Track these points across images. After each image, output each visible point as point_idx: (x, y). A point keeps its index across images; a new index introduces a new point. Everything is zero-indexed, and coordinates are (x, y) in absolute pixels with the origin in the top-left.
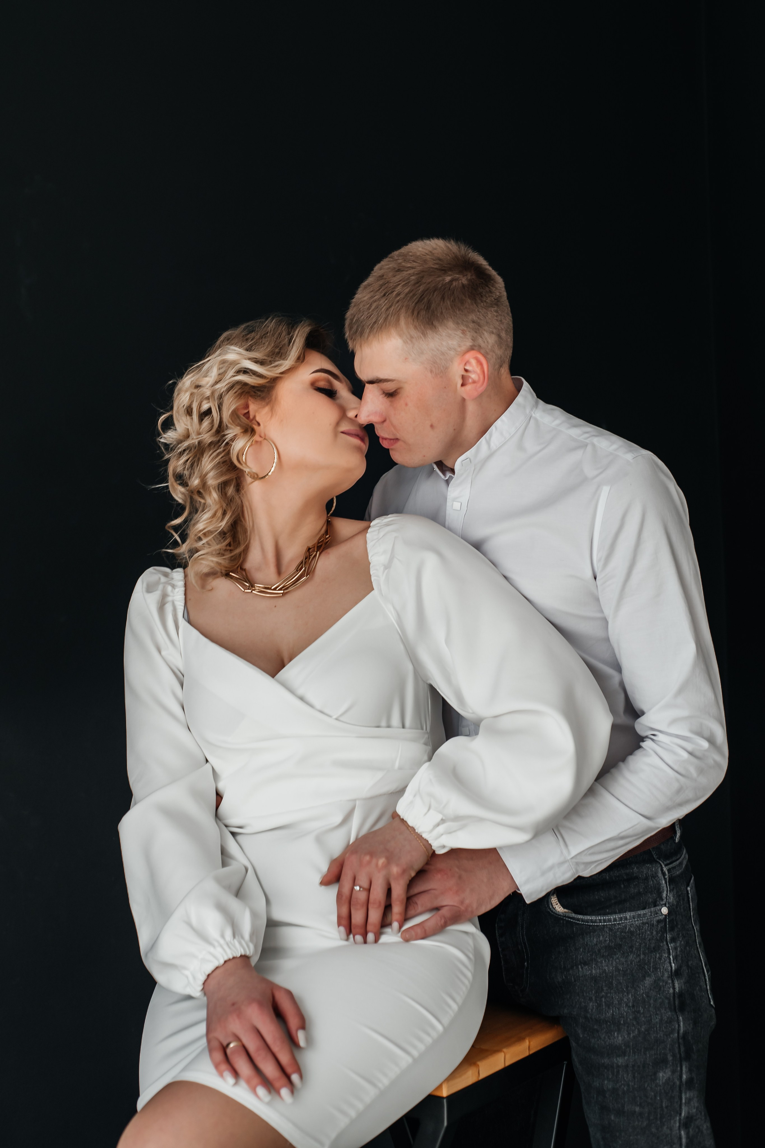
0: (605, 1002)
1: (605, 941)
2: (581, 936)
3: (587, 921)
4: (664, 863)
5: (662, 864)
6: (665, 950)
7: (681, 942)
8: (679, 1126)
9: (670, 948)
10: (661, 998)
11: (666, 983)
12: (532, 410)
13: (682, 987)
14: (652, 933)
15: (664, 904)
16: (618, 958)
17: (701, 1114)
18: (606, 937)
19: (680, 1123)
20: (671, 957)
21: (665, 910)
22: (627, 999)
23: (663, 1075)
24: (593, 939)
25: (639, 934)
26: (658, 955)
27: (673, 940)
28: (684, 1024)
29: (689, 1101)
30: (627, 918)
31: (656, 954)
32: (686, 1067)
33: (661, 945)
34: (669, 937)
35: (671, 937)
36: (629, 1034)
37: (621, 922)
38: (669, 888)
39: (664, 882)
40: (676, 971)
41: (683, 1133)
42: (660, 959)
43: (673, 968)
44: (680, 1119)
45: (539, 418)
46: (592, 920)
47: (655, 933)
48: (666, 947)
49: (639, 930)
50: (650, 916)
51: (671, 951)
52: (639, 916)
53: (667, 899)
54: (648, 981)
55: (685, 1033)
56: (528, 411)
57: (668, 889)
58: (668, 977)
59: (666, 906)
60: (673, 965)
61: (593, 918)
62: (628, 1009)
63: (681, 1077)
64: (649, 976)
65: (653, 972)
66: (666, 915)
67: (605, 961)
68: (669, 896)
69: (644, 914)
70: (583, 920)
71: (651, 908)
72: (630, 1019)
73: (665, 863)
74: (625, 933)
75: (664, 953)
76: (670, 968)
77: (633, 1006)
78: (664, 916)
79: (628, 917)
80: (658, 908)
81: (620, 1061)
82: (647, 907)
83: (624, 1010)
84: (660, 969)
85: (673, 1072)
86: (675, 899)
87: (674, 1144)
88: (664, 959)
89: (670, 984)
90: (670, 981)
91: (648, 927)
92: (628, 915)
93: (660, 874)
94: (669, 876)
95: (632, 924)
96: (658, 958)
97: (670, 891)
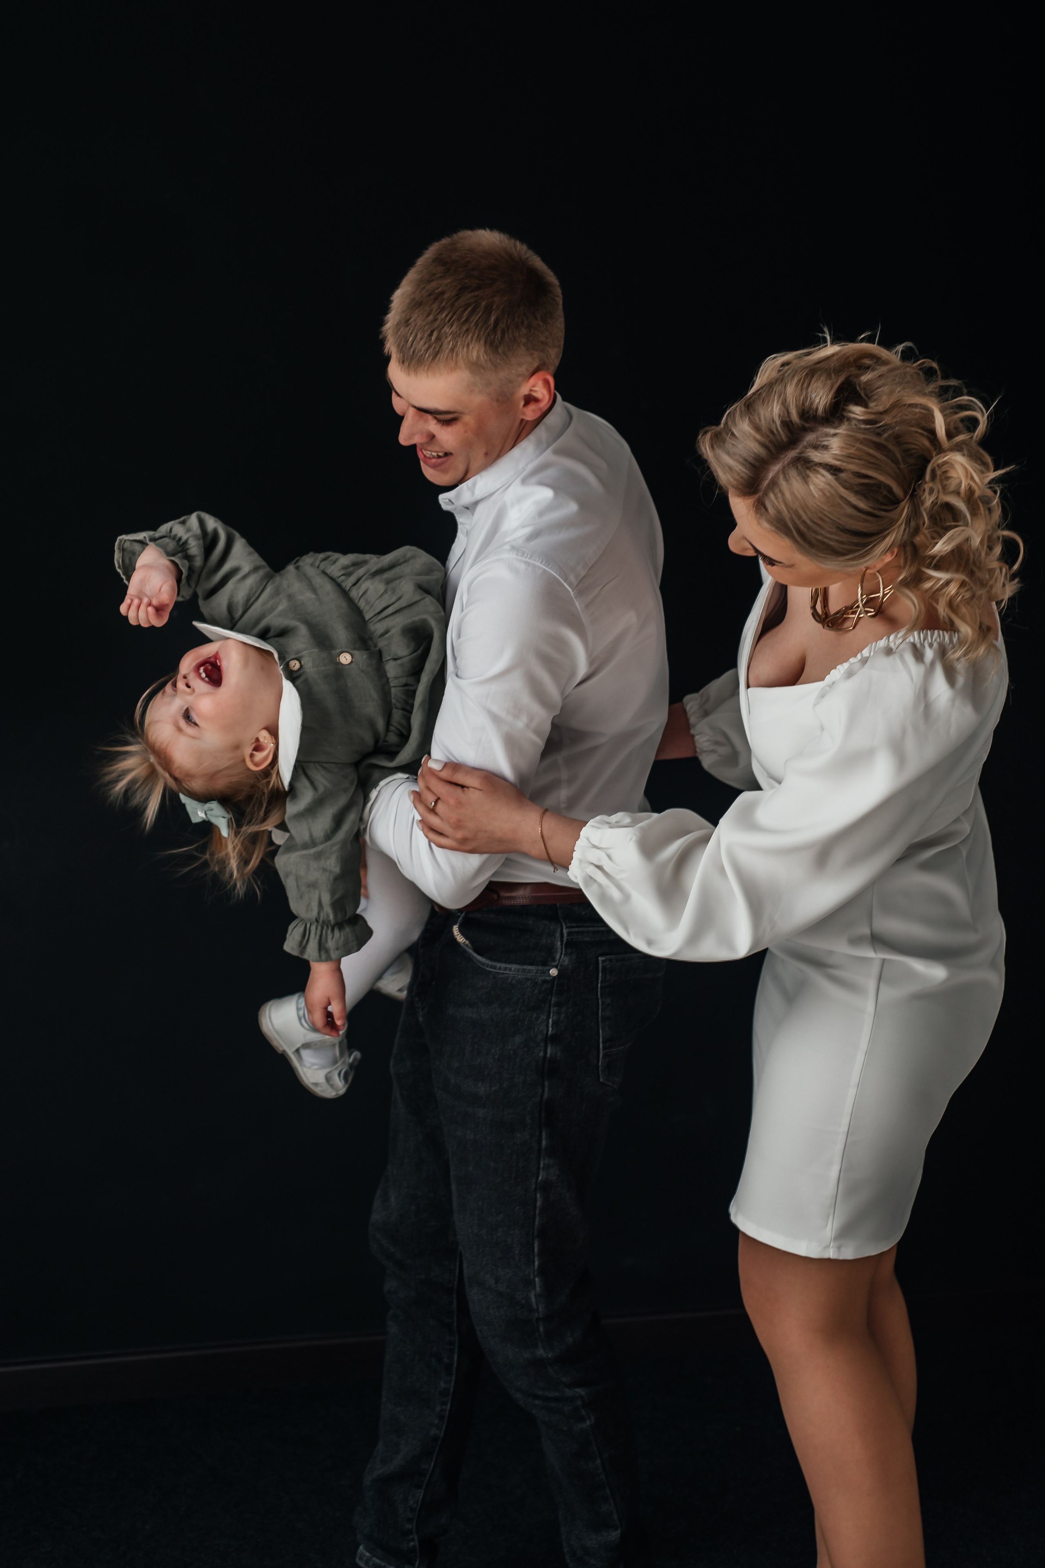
3: (479, 962)
5: (563, 925)
6: (545, 1012)
7: (565, 1008)
8: (535, 1189)
9: (552, 1011)
10: (528, 1059)
11: (539, 1045)
13: (555, 1054)
14: (534, 991)
15: (554, 966)
16: (495, 1008)
18: (489, 984)
19: (536, 1185)
20: (550, 1021)
21: (554, 972)
24: (479, 981)
25: (520, 989)
26: (535, 1015)
27: (558, 1004)
28: (550, 1090)
29: (547, 1167)
30: (511, 969)
31: (534, 1013)
32: (546, 1133)
33: (543, 1006)
34: (554, 1000)
35: (556, 1001)
37: (505, 972)
38: (565, 951)
39: (559, 943)
40: (552, 1035)
41: (538, 1196)
42: (537, 1019)
43: (550, 1032)
44: (537, 1182)
46: (482, 961)
47: (536, 991)
48: (546, 1009)
49: (521, 985)
50: (536, 974)
51: (552, 1014)
52: (524, 970)
53: (559, 962)
54: (518, 1039)
55: (549, 1100)
58: (541, 1040)
59: (556, 968)
60: (550, 1029)
63: (540, 1142)
64: (521, 1033)
65: (526, 1031)
66: (554, 977)
68: (562, 959)
69: (530, 970)
71: (539, 966)
73: (567, 924)
74: (507, 984)
75: (543, 1014)
76: (545, 1032)
78: (551, 978)
79: (513, 969)
80: (547, 968)
82: (535, 964)
84: (535, 1029)
85: (531, 1135)
86: (568, 964)
88: (542, 1021)
89: (542, 1047)
90: (542, 1044)
91: (531, 984)
92: (514, 967)
93: (558, 935)
94: (567, 939)
95: (515, 977)
96: (535, 1017)
97: (566, 955)
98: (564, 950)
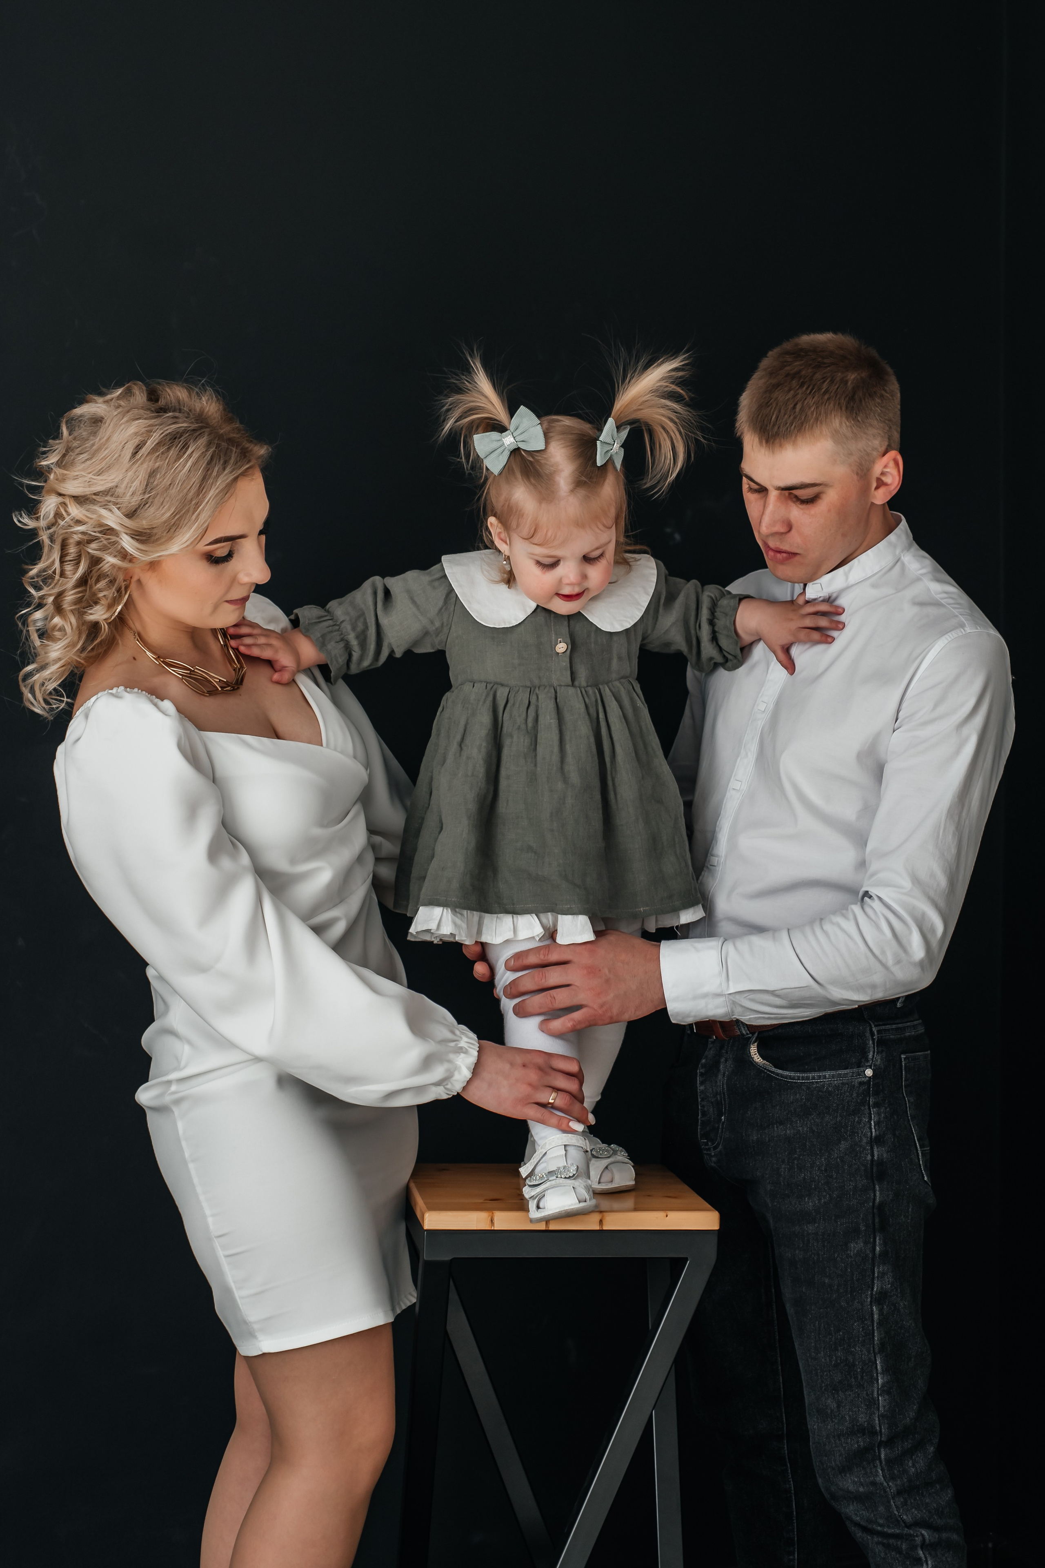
0: (797, 1165)
1: (802, 1099)
2: (778, 1093)
3: (786, 1077)
4: (874, 1023)
5: (872, 1024)
6: (865, 1114)
7: (886, 1109)
8: (871, 1302)
9: (872, 1112)
10: (856, 1164)
11: (864, 1149)
12: (902, 551)
13: (882, 1155)
14: (852, 1094)
15: (868, 1066)
16: (813, 1119)
17: (897, 1290)
18: (803, 1095)
19: (871, 1297)
20: (872, 1123)
21: (869, 1072)
22: (820, 1162)
23: (856, 1247)
24: (790, 1096)
25: (838, 1095)
26: (857, 1119)
27: (876, 1105)
28: (881, 1194)
29: (882, 1275)
30: (826, 1077)
31: (855, 1118)
32: (880, 1240)
33: (862, 1108)
34: (872, 1101)
35: (874, 1102)
36: (820, 1200)
37: (819, 1081)
38: (879, 1050)
39: (871, 1042)
40: (876, 1137)
41: (874, 1308)
42: (859, 1122)
43: (873, 1134)
44: (872, 1293)
45: (906, 562)
46: (790, 1076)
47: (855, 1095)
48: (867, 1111)
49: (838, 1091)
50: (851, 1077)
51: (873, 1116)
52: (839, 1075)
53: (873, 1061)
54: (843, 1145)
55: (882, 1205)
56: (897, 552)
57: (876, 1050)
58: (867, 1143)
59: (871, 1068)
60: (874, 1131)
61: (792, 1074)
62: (820, 1173)
63: (874, 1249)
64: (846, 1139)
65: (850, 1136)
66: (870, 1078)
67: (800, 1121)
68: (875, 1058)
69: (844, 1074)
70: (782, 1076)
71: (853, 1068)
72: (822, 1183)
73: (876, 1023)
74: (822, 1092)
75: (864, 1117)
76: (869, 1134)
77: (826, 1170)
78: (867, 1078)
80: (862, 1069)
81: (810, 1228)
82: (850, 1068)
83: (816, 1174)
84: (858, 1133)
85: (866, 1243)
86: (883, 1063)
87: (866, 1320)
88: (864, 1123)
89: (868, 1150)
90: (868, 1148)
91: (848, 1087)
92: (828, 1074)
93: (868, 1034)
94: (878, 1037)
95: (831, 1083)
96: (858, 1121)
97: (877, 1053)
98: (876, 1048)
